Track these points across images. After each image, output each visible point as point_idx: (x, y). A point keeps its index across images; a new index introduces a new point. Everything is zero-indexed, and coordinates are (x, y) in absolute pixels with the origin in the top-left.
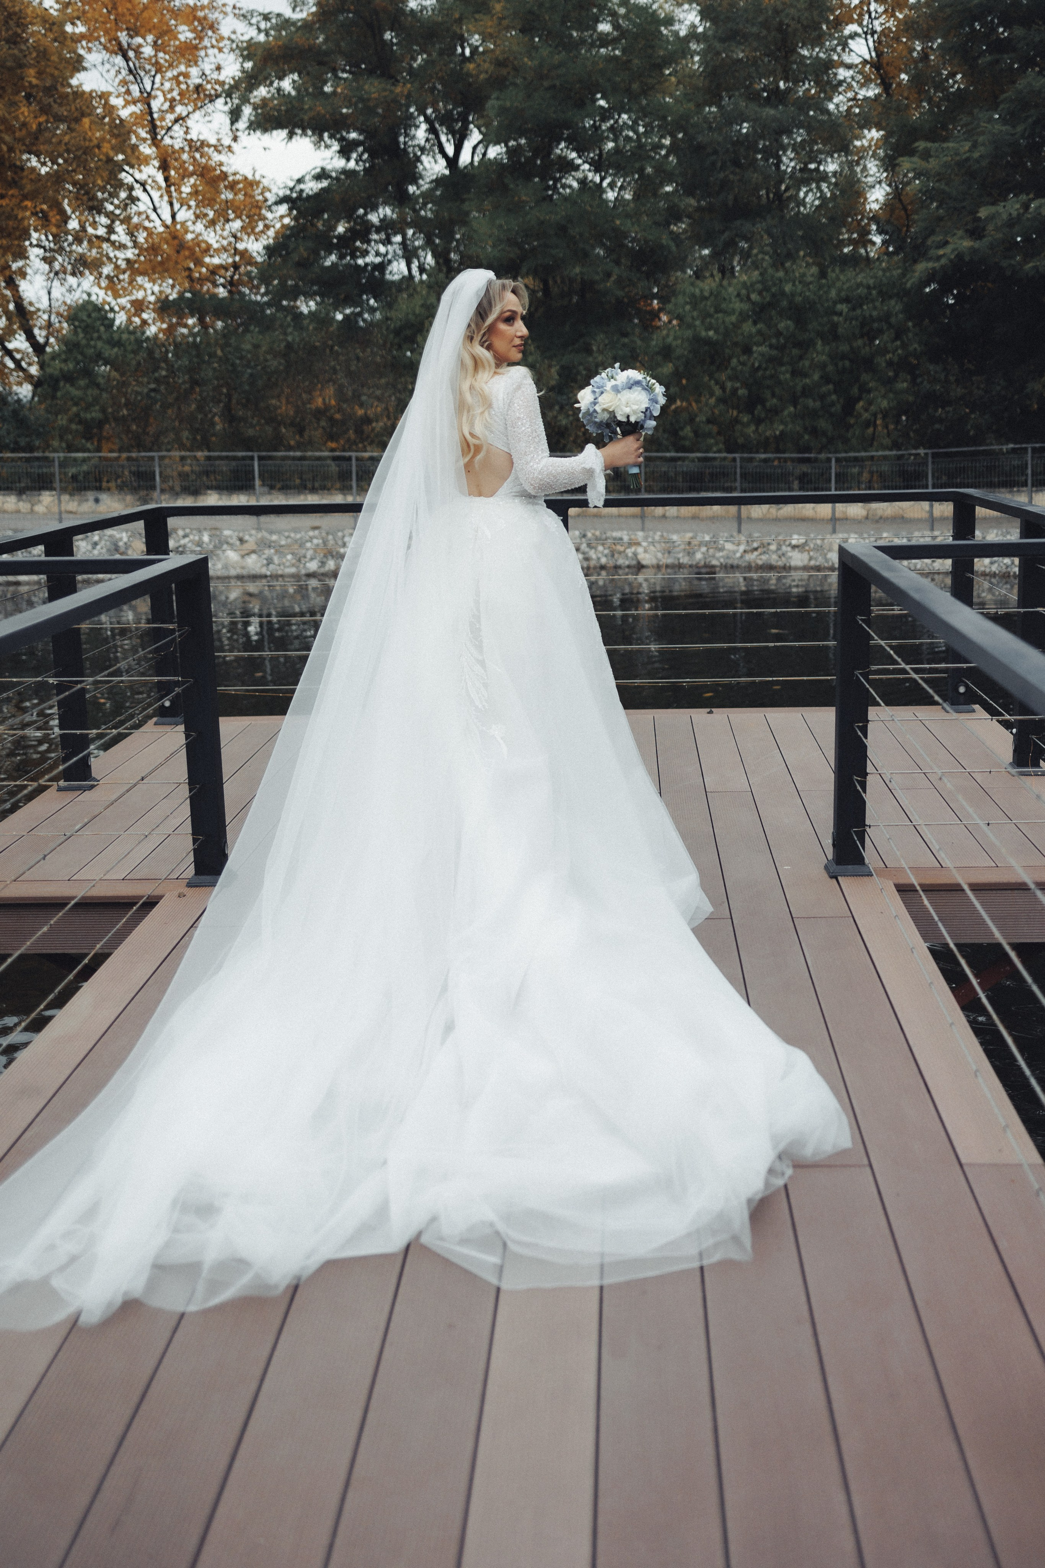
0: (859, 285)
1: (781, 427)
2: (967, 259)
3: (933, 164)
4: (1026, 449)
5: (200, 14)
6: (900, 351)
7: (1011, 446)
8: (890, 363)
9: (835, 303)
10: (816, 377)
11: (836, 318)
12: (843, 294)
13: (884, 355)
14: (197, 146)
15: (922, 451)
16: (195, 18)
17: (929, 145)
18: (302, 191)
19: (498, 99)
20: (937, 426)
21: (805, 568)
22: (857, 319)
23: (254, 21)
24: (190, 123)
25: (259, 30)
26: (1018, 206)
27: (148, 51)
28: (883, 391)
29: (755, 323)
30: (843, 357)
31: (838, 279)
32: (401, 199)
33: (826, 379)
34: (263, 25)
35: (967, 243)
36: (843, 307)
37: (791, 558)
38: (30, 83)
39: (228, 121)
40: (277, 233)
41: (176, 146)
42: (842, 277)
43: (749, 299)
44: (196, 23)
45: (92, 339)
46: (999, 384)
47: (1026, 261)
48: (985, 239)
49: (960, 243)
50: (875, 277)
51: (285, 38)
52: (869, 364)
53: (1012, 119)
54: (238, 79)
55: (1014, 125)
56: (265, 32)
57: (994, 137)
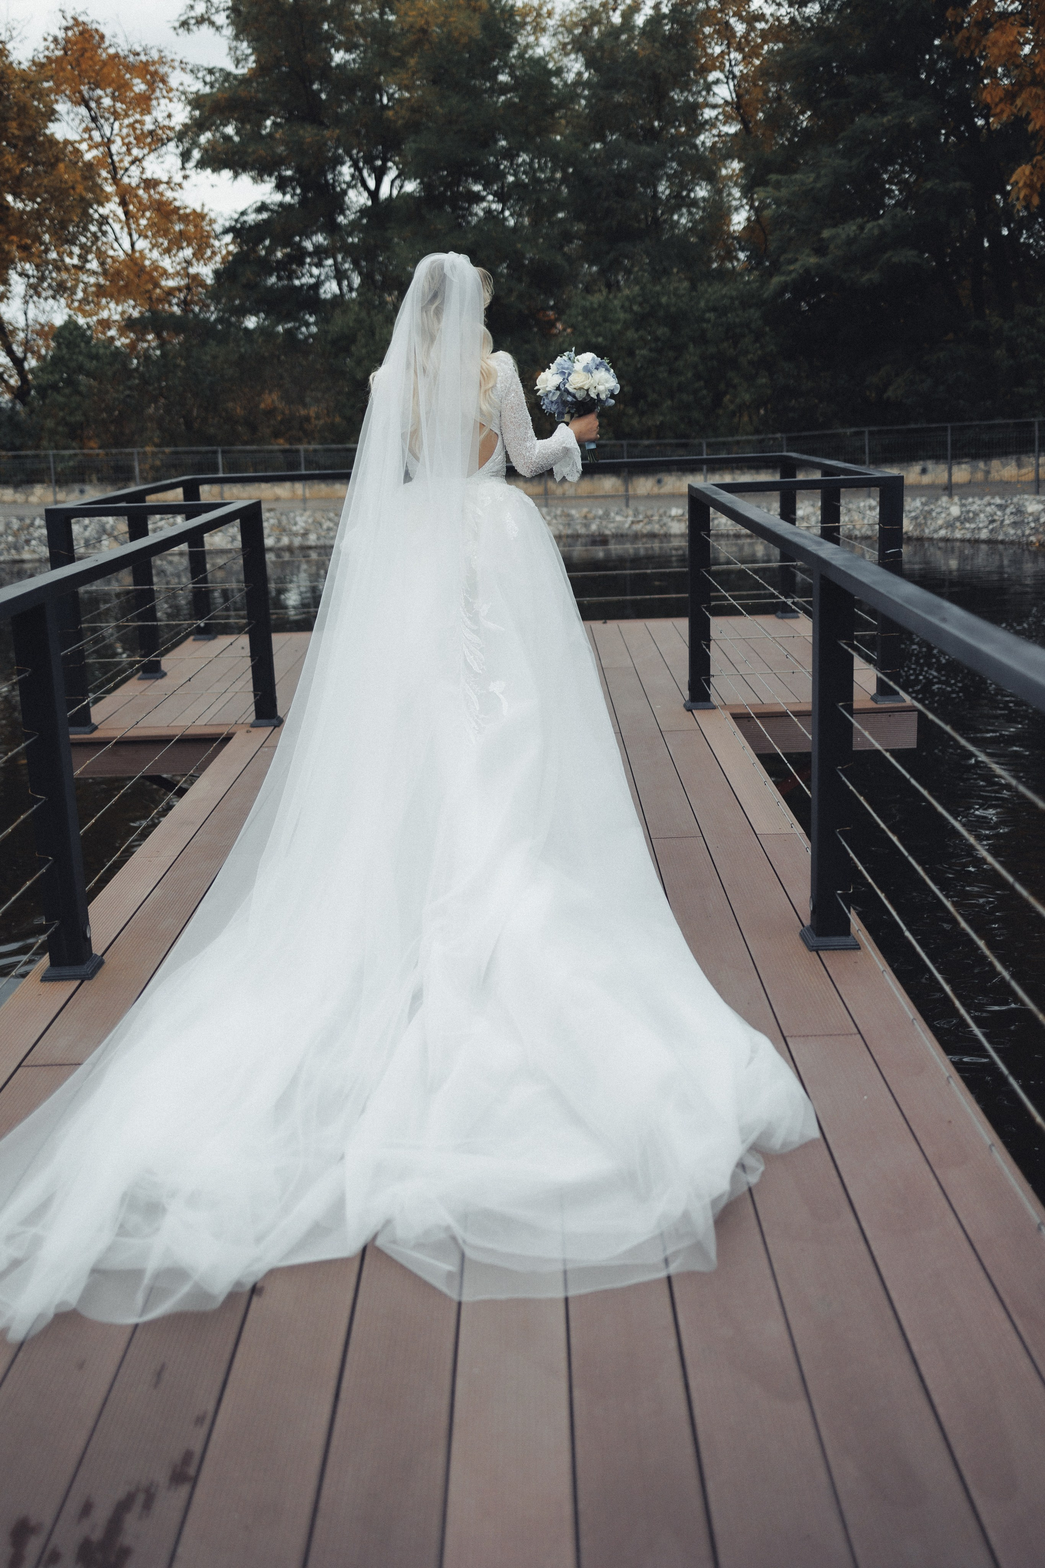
0: (724, 296)
1: (661, 418)
2: (813, 273)
3: (784, 193)
4: (864, 432)
5: (152, 69)
6: (759, 352)
7: (853, 430)
8: (751, 363)
9: (704, 312)
10: (690, 375)
11: (705, 325)
12: (711, 304)
13: (746, 355)
14: (151, 184)
15: (778, 435)
16: (148, 72)
17: (779, 177)
18: (245, 222)
19: (414, 141)
20: (791, 414)
22: (722, 326)
23: (200, 75)
24: (145, 164)
25: (205, 83)
26: (854, 228)
27: (107, 102)
28: (746, 386)
29: (637, 330)
30: (712, 357)
31: (706, 291)
32: (332, 228)
33: (698, 376)
34: (208, 78)
35: (813, 260)
36: (710, 316)
38: (13, 134)
39: (179, 162)
40: (223, 258)
41: (134, 185)
42: (709, 290)
43: (631, 310)
44: (148, 77)
45: (74, 354)
46: (843, 378)
47: (863, 275)
48: (828, 256)
49: (808, 260)
50: (737, 290)
51: (228, 90)
52: (733, 363)
53: (849, 154)
54: (186, 125)
55: (850, 159)
56: (210, 85)
57: (834, 170)
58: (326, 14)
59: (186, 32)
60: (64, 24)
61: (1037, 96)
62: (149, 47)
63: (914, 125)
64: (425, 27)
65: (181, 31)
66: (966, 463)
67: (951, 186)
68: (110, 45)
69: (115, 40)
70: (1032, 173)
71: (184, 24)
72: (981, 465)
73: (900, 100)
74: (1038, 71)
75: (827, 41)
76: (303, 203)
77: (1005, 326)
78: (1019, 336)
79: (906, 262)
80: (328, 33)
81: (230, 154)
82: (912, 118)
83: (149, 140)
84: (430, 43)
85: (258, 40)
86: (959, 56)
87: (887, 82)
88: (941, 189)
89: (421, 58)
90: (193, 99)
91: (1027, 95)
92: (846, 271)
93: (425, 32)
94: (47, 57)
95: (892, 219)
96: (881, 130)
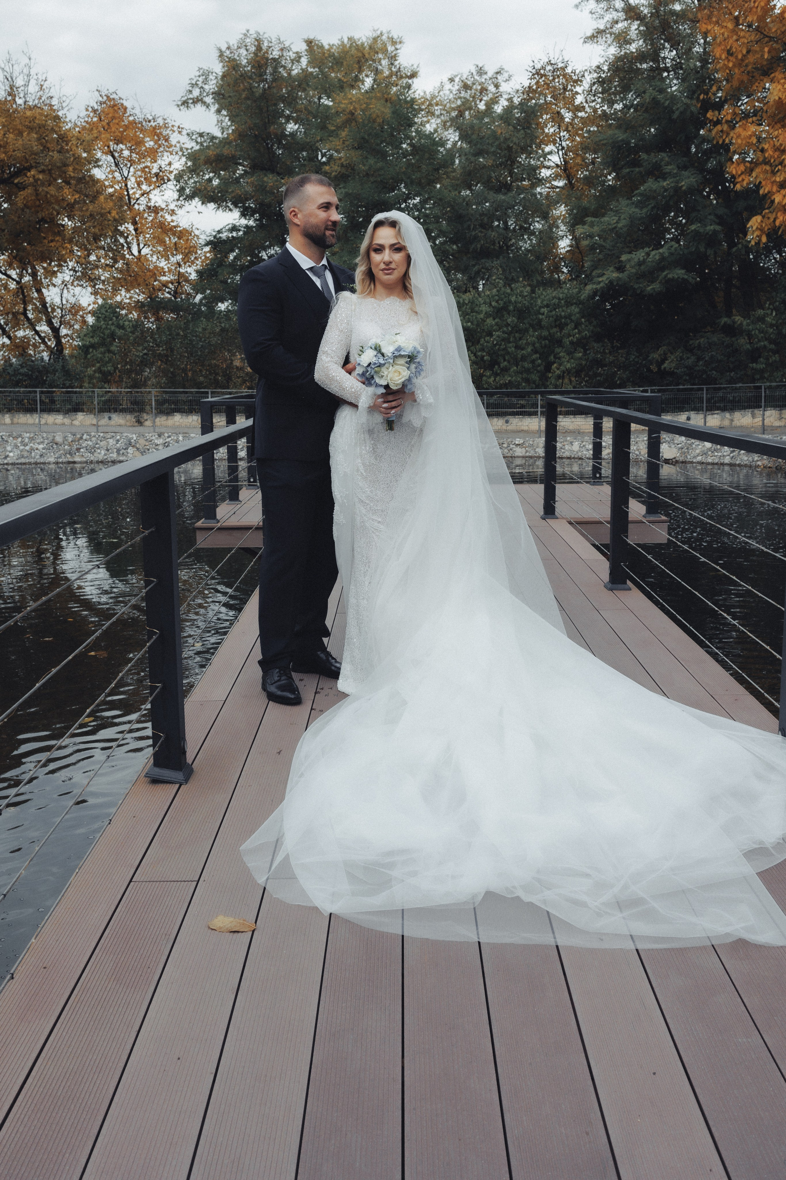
0: (554, 298)
1: (509, 378)
2: (615, 283)
3: (596, 229)
5: (159, 131)
6: (577, 336)
8: (572, 343)
9: (540, 307)
10: (530, 350)
11: (541, 317)
12: (545, 303)
13: (568, 338)
14: (156, 210)
16: (155, 133)
17: (593, 219)
18: (220, 237)
19: (344, 187)
21: (523, 457)
22: (553, 317)
23: (194, 137)
24: (151, 196)
25: (197, 142)
26: (643, 254)
27: (126, 153)
28: (568, 358)
29: (494, 319)
30: (545, 338)
31: (542, 294)
33: (535, 351)
34: (199, 140)
35: (615, 275)
36: (545, 310)
37: (515, 451)
38: (69, 175)
39: (176, 195)
40: (202, 262)
41: (141, 209)
42: (544, 293)
43: (491, 305)
44: (156, 137)
45: (108, 324)
46: (634, 355)
47: (649, 286)
48: (625, 273)
49: (611, 274)
50: (563, 293)
51: (212, 147)
52: (559, 343)
53: (640, 205)
54: (182, 170)
55: (641, 209)
56: (201, 144)
57: (630, 215)
58: (283, 99)
59: (186, 109)
60: (101, 99)
61: (766, 172)
62: (157, 116)
63: (684, 188)
64: (353, 111)
65: (182, 108)
66: (717, 414)
67: (708, 228)
68: (131, 115)
69: (134, 111)
70: (762, 221)
71: (185, 103)
72: (728, 415)
73: (675, 171)
74: (766, 155)
75: (627, 129)
76: (260, 226)
77: (745, 323)
78: (753, 330)
79: (679, 278)
80: (283, 111)
81: (214, 192)
82: (683, 183)
83: (154, 179)
84: (356, 122)
85: (237, 116)
86: (715, 143)
87: (667, 159)
88: (702, 230)
89: (350, 131)
90: (189, 154)
91: (760, 170)
92: (637, 283)
93: (353, 114)
94: (87, 122)
95: (668, 249)
96: (662, 190)
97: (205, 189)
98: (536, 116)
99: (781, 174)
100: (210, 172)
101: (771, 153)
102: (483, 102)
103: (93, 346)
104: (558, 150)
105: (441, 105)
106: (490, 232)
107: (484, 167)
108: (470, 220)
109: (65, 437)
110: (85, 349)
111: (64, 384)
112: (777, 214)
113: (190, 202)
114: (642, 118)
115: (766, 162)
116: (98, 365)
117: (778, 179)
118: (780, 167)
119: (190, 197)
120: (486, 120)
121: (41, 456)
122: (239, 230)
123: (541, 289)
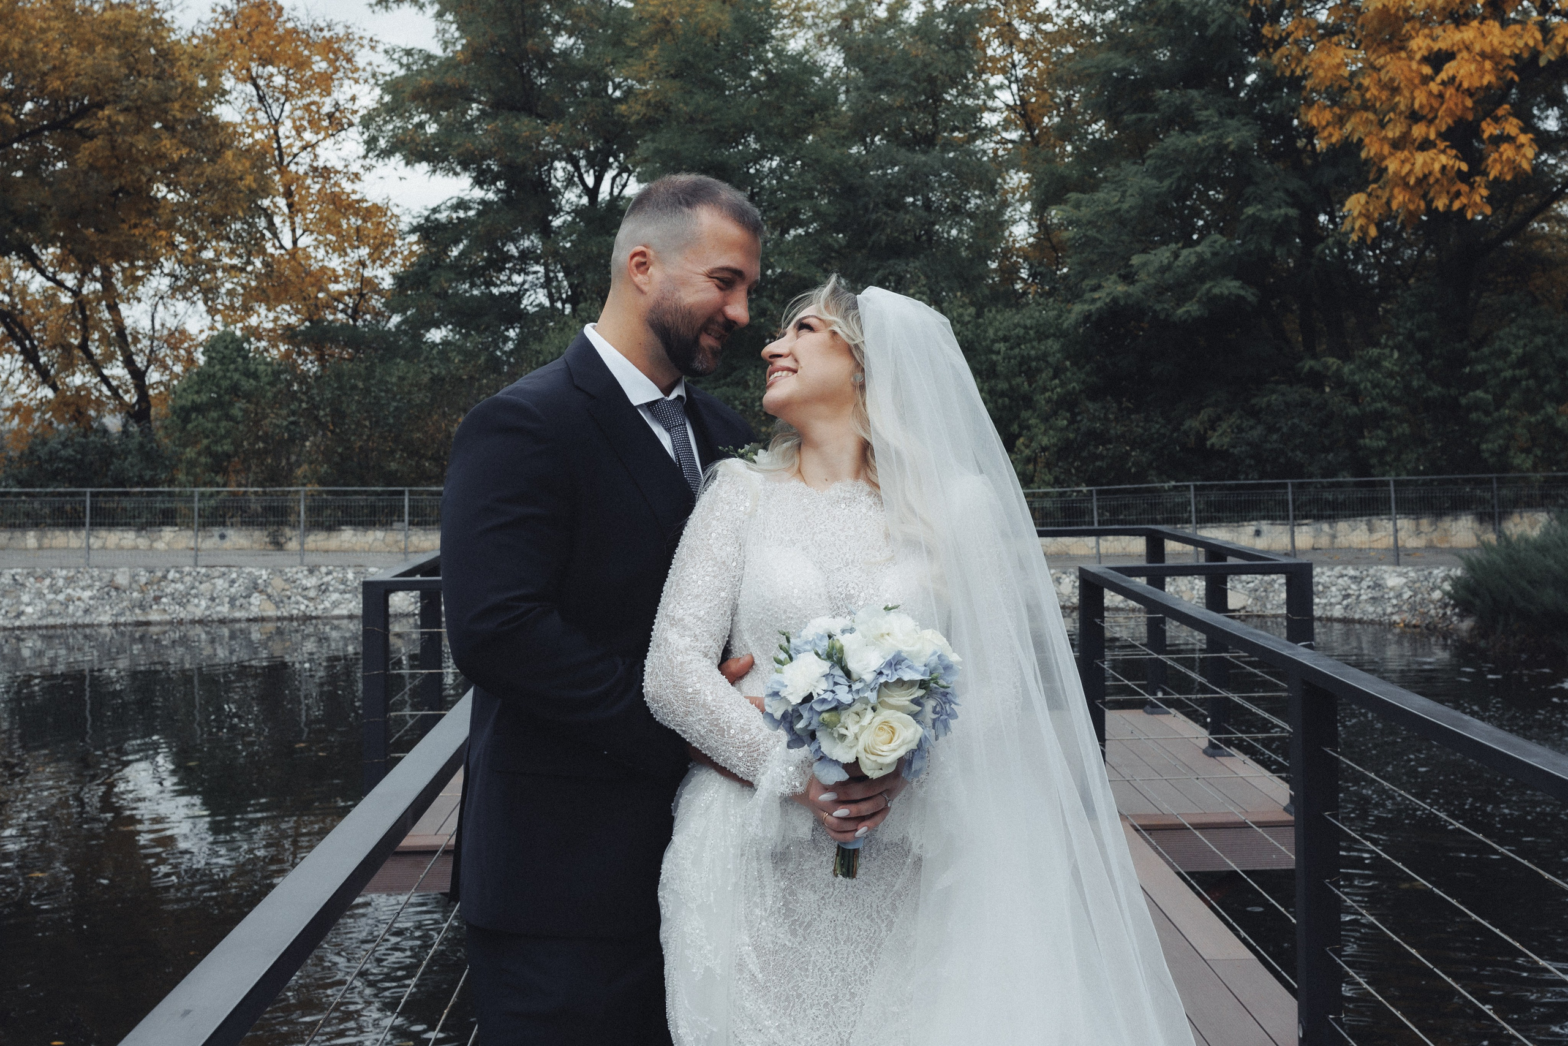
0: (1017, 325)
2: (1122, 303)
3: (1085, 213)
4: (1188, 487)
5: (336, 46)
6: (1059, 390)
7: (1173, 483)
8: (1049, 401)
9: (993, 341)
11: (994, 357)
12: (1000, 334)
13: (1043, 393)
14: (325, 173)
15: (1084, 488)
16: (331, 50)
17: (1081, 196)
18: (436, 219)
20: (1098, 463)
22: (1015, 358)
23: (396, 56)
24: (318, 151)
25: (401, 65)
26: (1168, 254)
27: (279, 80)
28: (1043, 428)
31: (995, 318)
32: (543, 231)
34: (405, 60)
35: (1121, 288)
36: (1001, 346)
39: (362, 150)
40: (404, 259)
41: (302, 171)
42: (999, 317)
44: (331, 56)
45: (228, 370)
46: (1157, 422)
47: (1179, 306)
48: (1138, 284)
49: (1114, 288)
50: (1031, 317)
51: (426, 73)
52: (1028, 401)
53: (1158, 173)
54: (374, 110)
55: (1161, 179)
56: (408, 67)
57: (1141, 189)
59: (383, 9)
61: (1368, 122)
62: (334, 22)
63: (1232, 147)
64: (668, 17)
65: (377, 8)
66: (1309, 525)
67: (1276, 212)
68: (289, 19)
69: (295, 13)
70: (1367, 203)
71: (382, 2)
72: (1325, 527)
73: (1216, 120)
74: (1368, 95)
75: (1128, 51)
76: (507, 200)
77: (1346, 370)
78: (1361, 381)
79: (1230, 294)
80: (549, 16)
81: (427, 146)
82: (1230, 139)
83: (325, 123)
84: (673, 34)
85: (470, 23)
86: (1278, 74)
87: (1199, 99)
88: (1264, 216)
89: (662, 49)
90: (386, 82)
91: (1358, 120)
92: (1159, 302)
93: (667, 22)
94: (213, 30)
95: (1210, 246)
96: (1195, 149)
97: (412, 140)
98: (973, 28)
99: (1395, 125)
100: (422, 113)
101: (1376, 93)
102: (883, 6)
103: (197, 408)
104: (1010, 82)
105: (815, 10)
106: (901, 215)
107: (888, 109)
108: (867, 194)
109: (134, 577)
110: (184, 414)
111: (141, 477)
112: (1392, 191)
113: (386, 160)
114: (1153, 33)
115: (1366, 106)
116: (205, 442)
117: (1390, 135)
118: (1392, 115)
119: (387, 153)
120: (891, 32)
121: (86, 611)
122: (470, 209)
123: (994, 311)
